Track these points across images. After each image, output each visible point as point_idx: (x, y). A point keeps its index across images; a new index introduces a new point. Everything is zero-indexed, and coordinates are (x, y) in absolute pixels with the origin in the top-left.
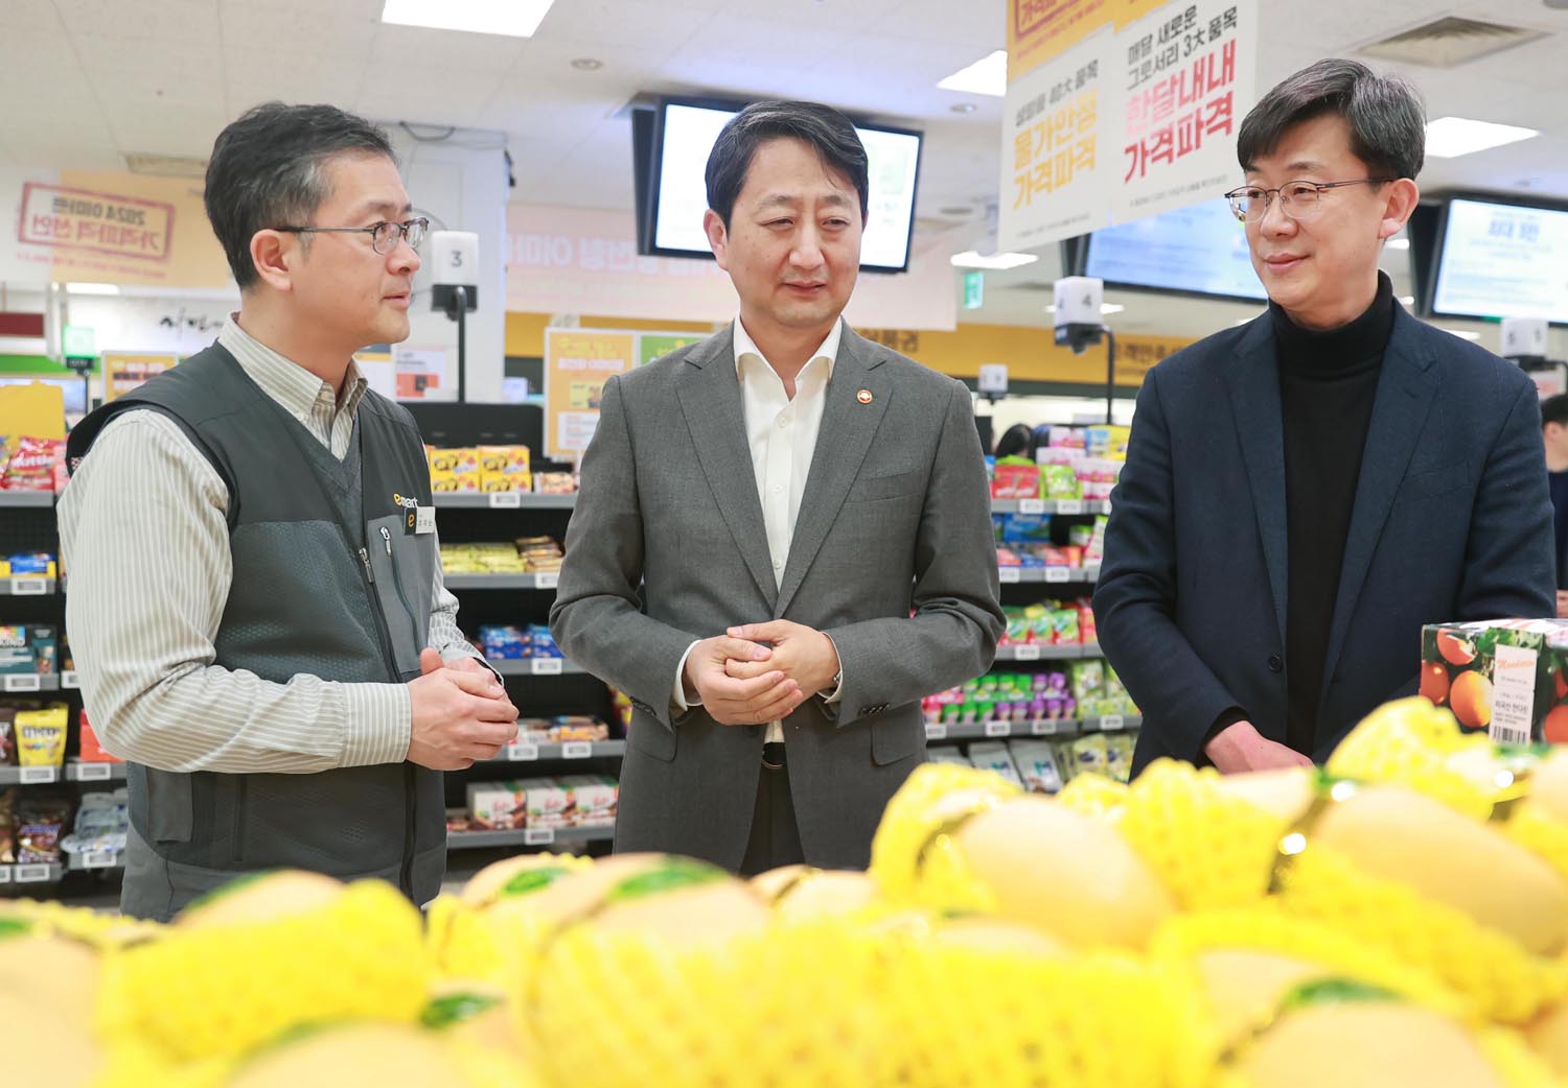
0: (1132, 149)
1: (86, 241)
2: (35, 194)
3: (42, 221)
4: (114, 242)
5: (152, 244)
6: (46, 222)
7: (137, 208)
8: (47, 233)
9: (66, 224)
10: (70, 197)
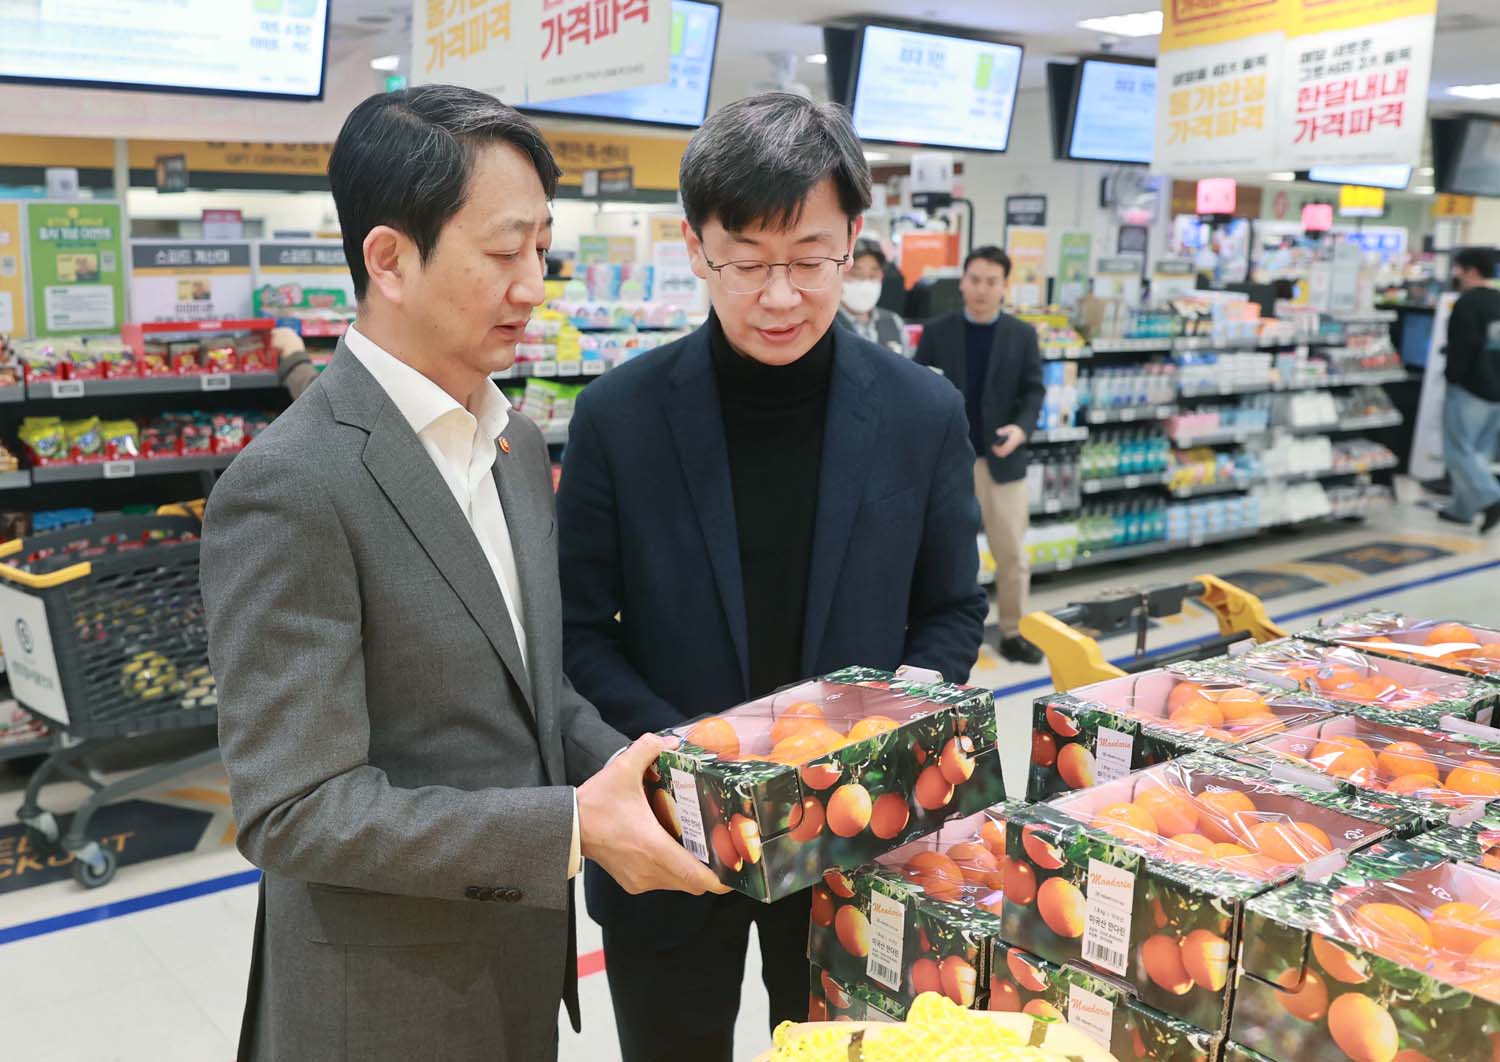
0: (548, 24)
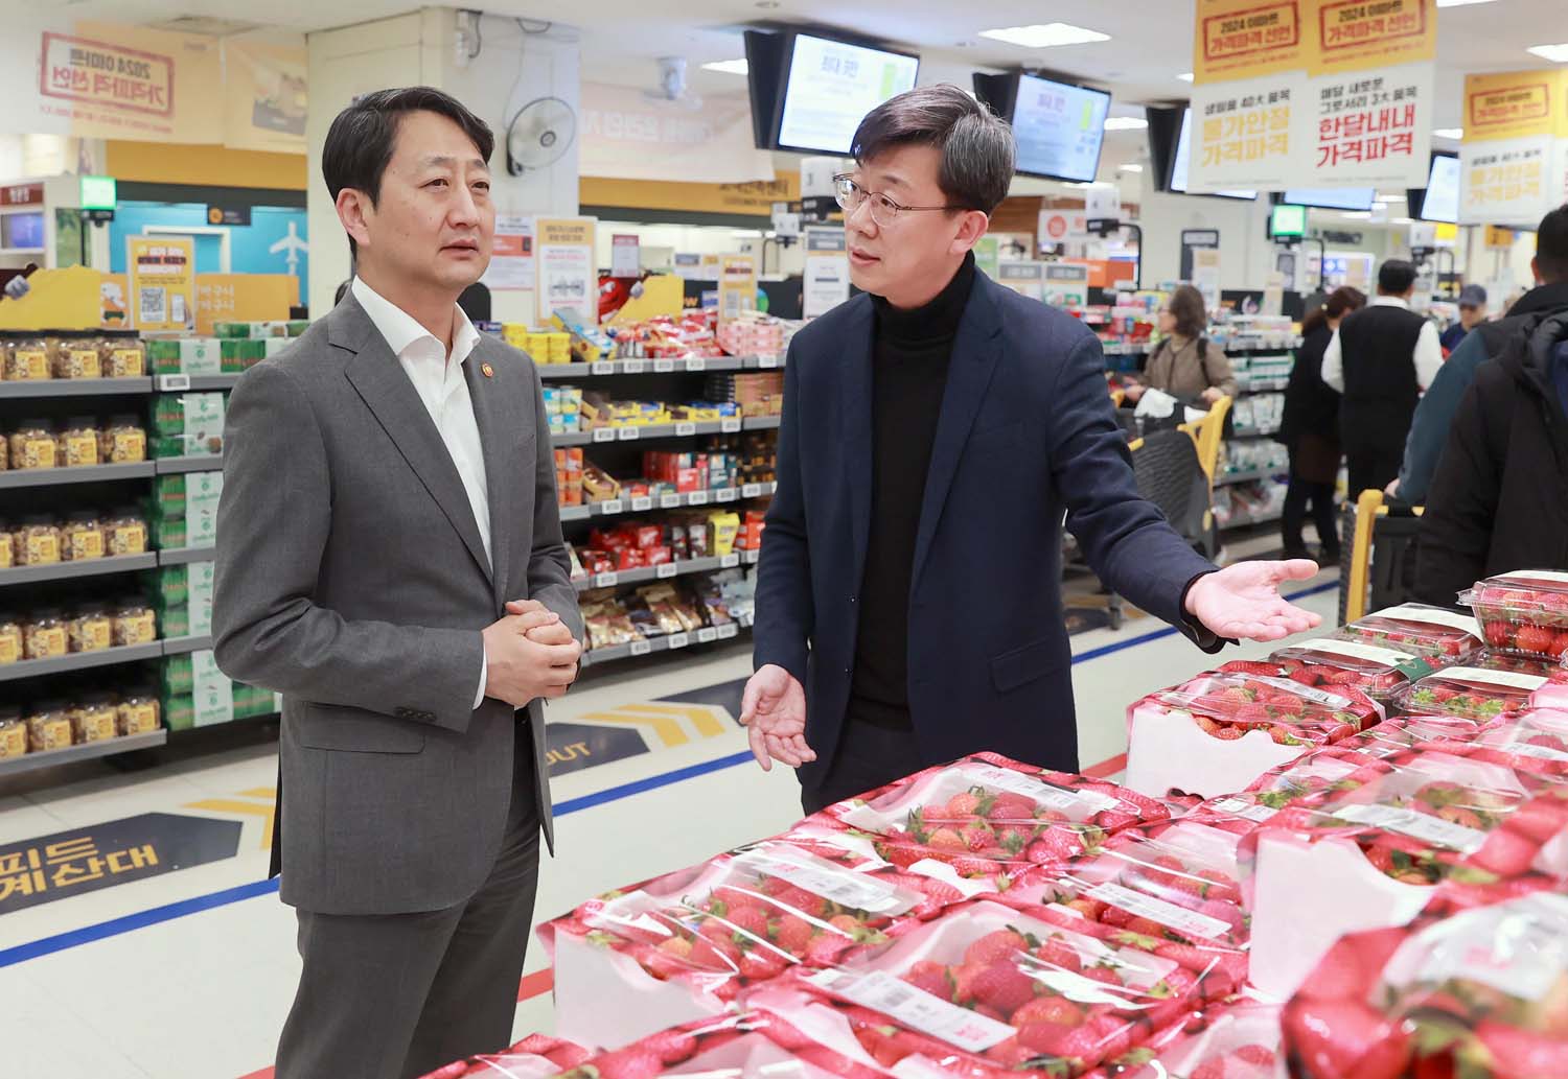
1: (102, 95)
2: (54, 43)
3: (61, 73)
4: (126, 96)
5: (159, 100)
6: (66, 74)
7: (143, 61)
8: (67, 86)
9: (84, 77)
10: (85, 49)
